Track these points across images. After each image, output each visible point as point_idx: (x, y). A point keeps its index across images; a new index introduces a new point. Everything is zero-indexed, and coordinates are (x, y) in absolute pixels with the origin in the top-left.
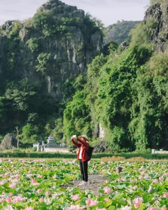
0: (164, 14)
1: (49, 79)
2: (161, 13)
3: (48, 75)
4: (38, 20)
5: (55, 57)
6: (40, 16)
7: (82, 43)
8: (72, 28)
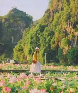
0: (51, 13)
1: (13, 38)
2: (50, 12)
3: (12, 36)
4: (9, 16)
5: (15, 30)
6: (9, 14)
7: (25, 25)
8: (21, 19)
